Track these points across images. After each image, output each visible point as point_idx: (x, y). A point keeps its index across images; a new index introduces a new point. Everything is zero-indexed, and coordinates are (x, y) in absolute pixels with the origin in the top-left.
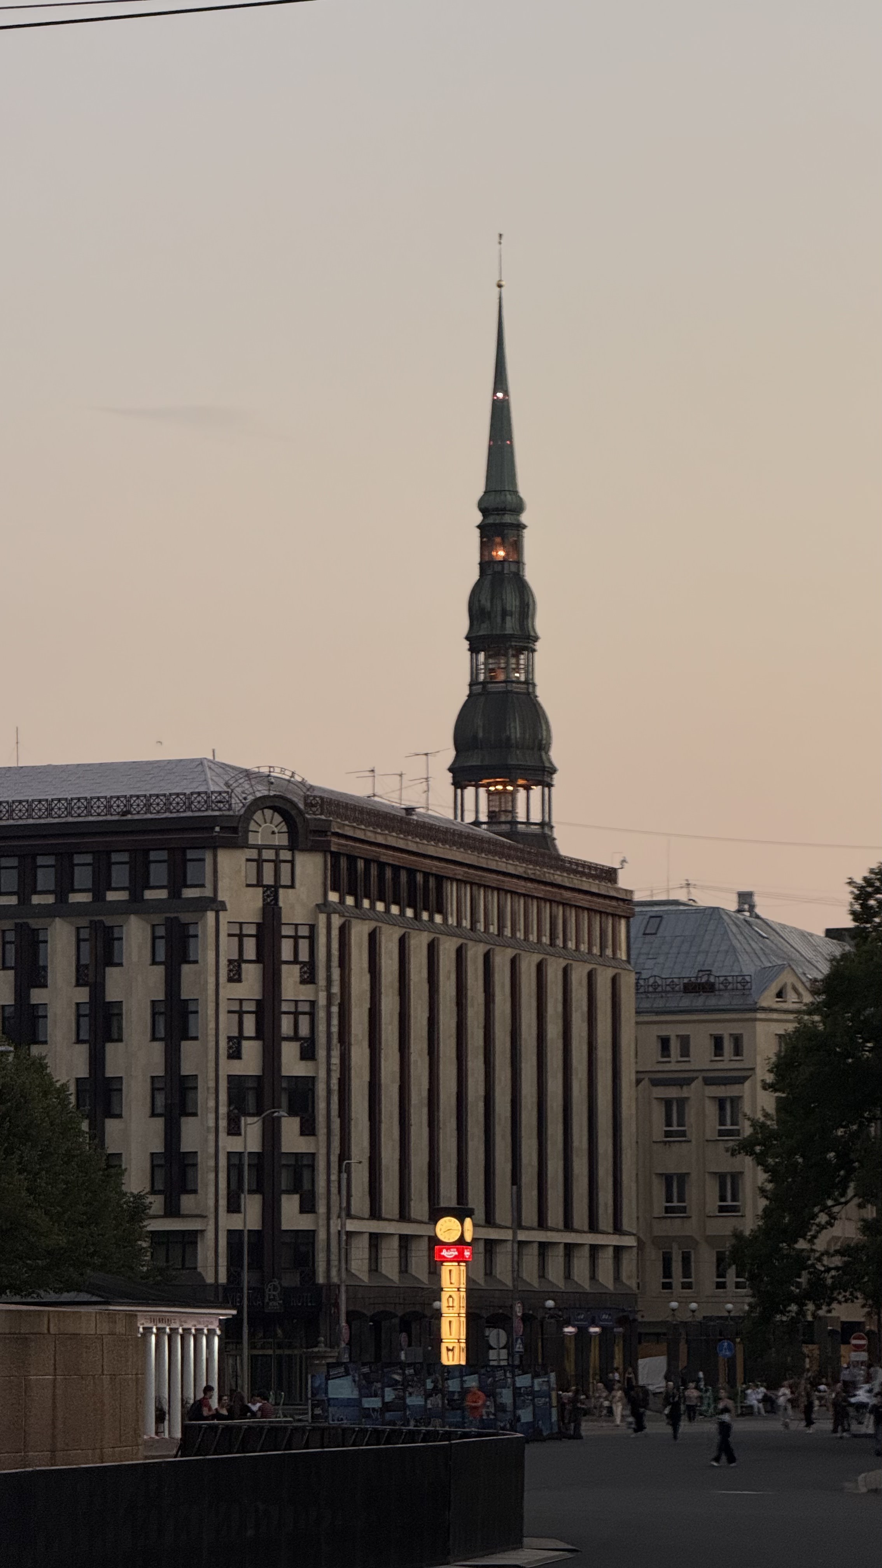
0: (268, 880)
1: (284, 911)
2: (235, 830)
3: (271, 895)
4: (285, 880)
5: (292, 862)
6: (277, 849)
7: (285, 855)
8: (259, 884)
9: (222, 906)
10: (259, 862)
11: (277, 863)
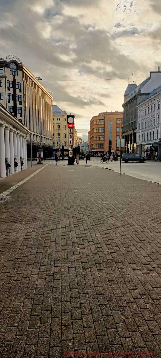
0: (14, 74)
1: (16, 80)
2: (8, 64)
3: (14, 77)
4: (16, 75)
5: (17, 72)
6: (15, 70)
7: (16, 71)
8: (12, 75)
9: (6, 77)
10: (12, 71)
11: (15, 72)
